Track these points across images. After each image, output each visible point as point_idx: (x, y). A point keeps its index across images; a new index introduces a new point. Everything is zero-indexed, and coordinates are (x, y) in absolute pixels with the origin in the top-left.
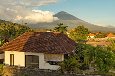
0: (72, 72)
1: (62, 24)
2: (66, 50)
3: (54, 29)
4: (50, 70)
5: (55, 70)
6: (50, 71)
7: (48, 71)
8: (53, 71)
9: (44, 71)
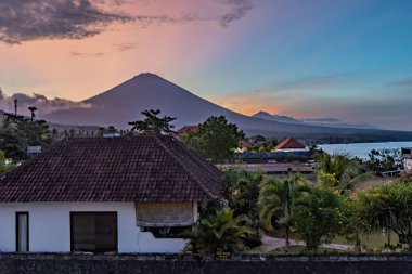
0: (228, 254)
1: (159, 112)
2: (206, 189)
3: (132, 127)
4: (158, 254)
5: (176, 254)
6: (158, 258)
7: (152, 258)
8: (169, 256)
9: (140, 259)
